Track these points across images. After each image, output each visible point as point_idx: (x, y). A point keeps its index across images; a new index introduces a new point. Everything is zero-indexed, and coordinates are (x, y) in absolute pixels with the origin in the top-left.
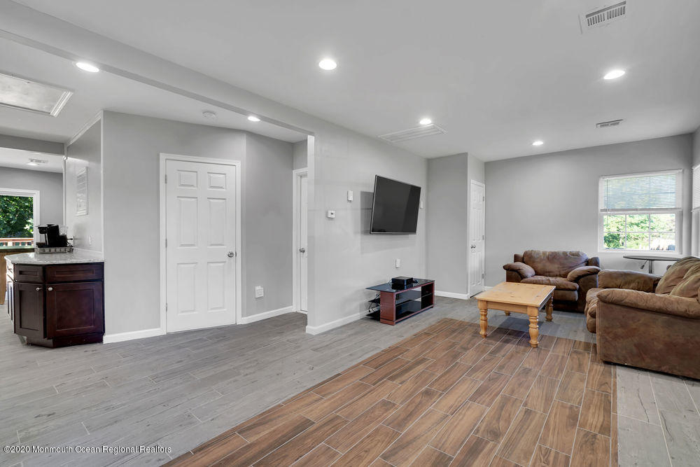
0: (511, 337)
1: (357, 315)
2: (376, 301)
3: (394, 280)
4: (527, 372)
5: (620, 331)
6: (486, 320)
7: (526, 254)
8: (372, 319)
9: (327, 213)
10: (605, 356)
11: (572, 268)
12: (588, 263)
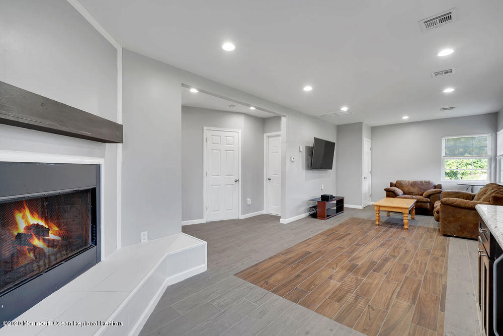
0: (392, 226)
1: (304, 215)
2: (315, 207)
3: (322, 196)
4: (404, 239)
5: (452, 219)
6: (379, 216)
7: (397, 182)
8: (312, 217)
9: (291, 159)
10: (444, 232)
11: (425, 190)
12: (435, 187)
